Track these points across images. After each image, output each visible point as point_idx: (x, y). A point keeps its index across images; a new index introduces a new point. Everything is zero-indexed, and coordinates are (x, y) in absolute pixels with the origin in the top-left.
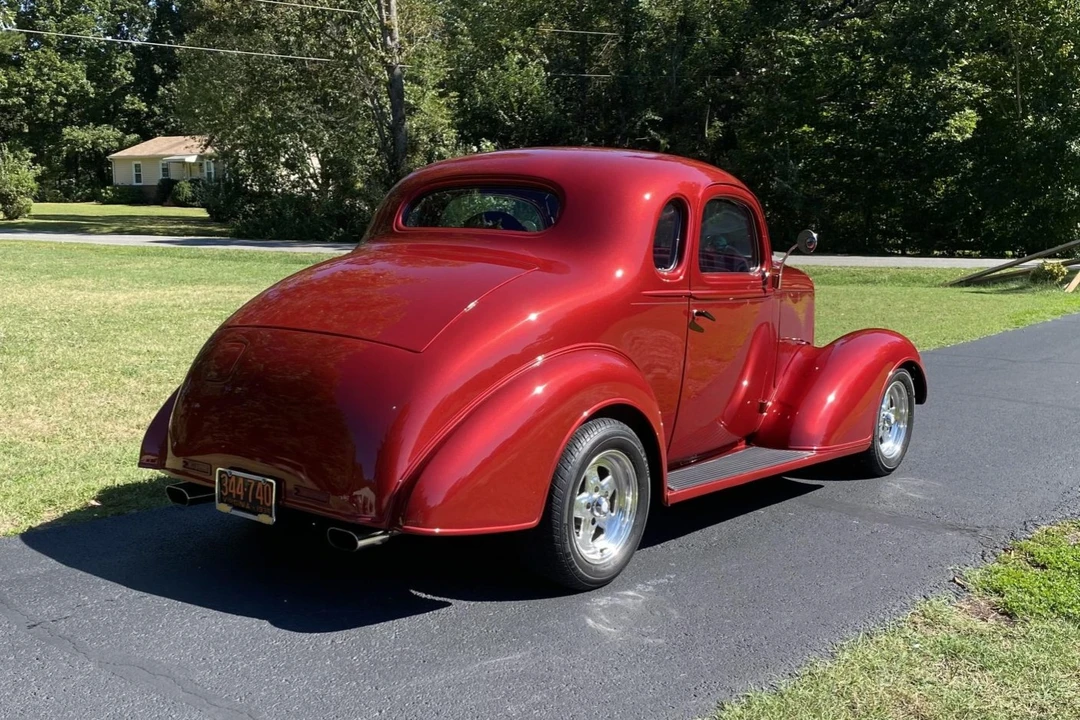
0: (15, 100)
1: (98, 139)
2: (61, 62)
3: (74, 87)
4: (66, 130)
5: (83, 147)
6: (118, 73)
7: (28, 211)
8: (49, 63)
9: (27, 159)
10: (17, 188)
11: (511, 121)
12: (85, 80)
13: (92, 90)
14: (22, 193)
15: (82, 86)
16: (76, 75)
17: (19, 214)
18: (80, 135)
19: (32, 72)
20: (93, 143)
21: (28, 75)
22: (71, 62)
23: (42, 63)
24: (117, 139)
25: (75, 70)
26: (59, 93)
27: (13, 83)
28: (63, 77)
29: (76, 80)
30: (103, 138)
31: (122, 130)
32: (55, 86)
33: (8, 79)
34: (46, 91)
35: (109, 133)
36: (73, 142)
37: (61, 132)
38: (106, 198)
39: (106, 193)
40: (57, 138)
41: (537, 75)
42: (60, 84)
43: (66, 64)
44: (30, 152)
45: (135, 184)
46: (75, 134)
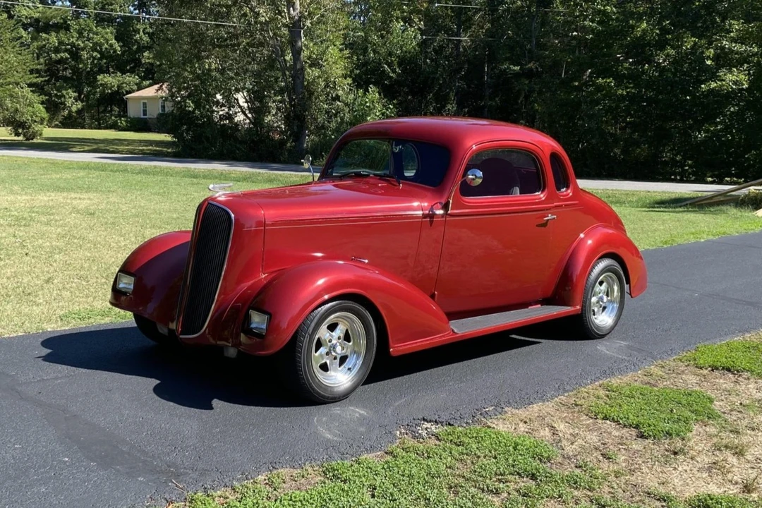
0: (62, 55)
1: (122, 84)
2: (96, 27)
3: (106, 46)
4: (99, 77)
5: (111, 89)
6: (138, 36)
7: (41, 135)
8: (88, 29)
9: (71, 98)
10: (32, 117)
11: (393, 72)
12: (114, 41)
13: (119, 48)
14: (35, 121)
15: (111, 46)
16: (108, 37)
17: (34, 137)
18: (110, 80)
19: (75, 35)
20: (118, 86)
21: (73, 37)
22: (104, 28)
23: (83, 29)
24: (136, 84)
25: (107, 33)
26: (95, 50)
27: (61, 43)
28: (97, 38)
29: (107, 41)
30: (126, 83)
31: (140, 77)
32: (91, 45)
33: (58, 40)
34: (85, 48)
35: (131, 79)
36: (104, 86)
37: (96, 78)
38: (120, 126)
39: (121, 123)
40: (93, 83)
41: (415, 38)
42: (95, 44)
43: (100, 29)
44: (74, 92)
45: (142, 117)
46: (106, 80)
